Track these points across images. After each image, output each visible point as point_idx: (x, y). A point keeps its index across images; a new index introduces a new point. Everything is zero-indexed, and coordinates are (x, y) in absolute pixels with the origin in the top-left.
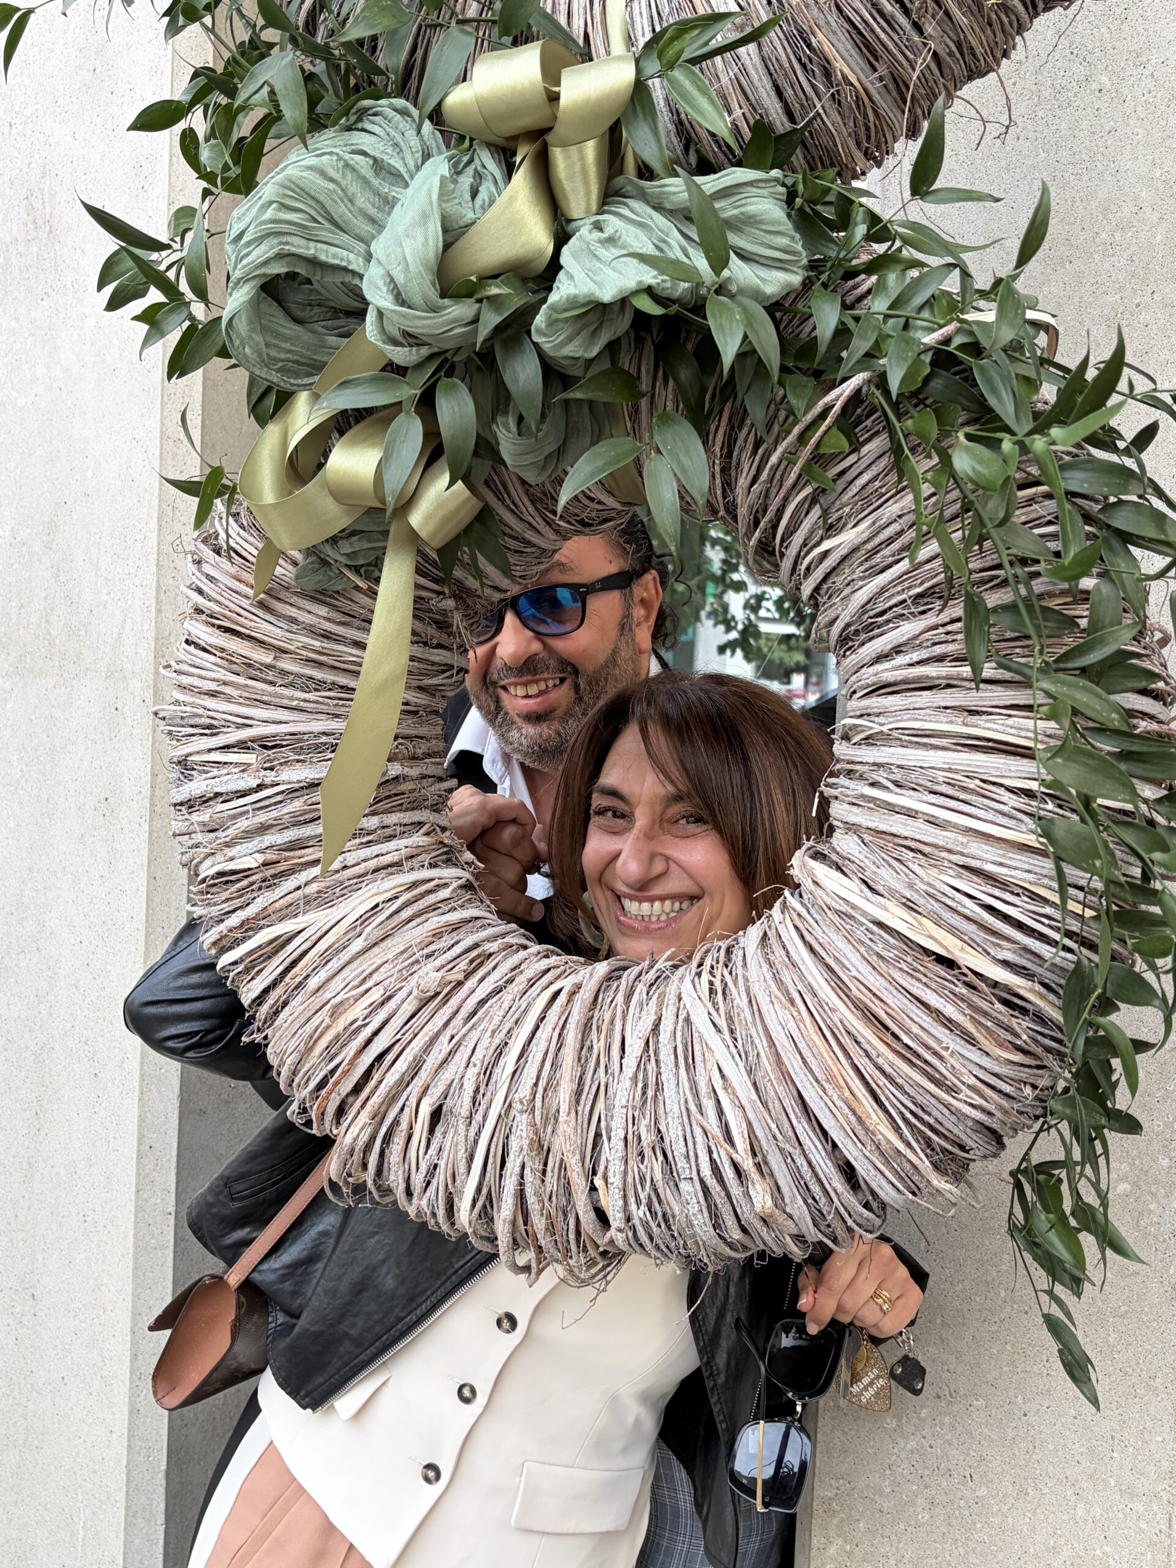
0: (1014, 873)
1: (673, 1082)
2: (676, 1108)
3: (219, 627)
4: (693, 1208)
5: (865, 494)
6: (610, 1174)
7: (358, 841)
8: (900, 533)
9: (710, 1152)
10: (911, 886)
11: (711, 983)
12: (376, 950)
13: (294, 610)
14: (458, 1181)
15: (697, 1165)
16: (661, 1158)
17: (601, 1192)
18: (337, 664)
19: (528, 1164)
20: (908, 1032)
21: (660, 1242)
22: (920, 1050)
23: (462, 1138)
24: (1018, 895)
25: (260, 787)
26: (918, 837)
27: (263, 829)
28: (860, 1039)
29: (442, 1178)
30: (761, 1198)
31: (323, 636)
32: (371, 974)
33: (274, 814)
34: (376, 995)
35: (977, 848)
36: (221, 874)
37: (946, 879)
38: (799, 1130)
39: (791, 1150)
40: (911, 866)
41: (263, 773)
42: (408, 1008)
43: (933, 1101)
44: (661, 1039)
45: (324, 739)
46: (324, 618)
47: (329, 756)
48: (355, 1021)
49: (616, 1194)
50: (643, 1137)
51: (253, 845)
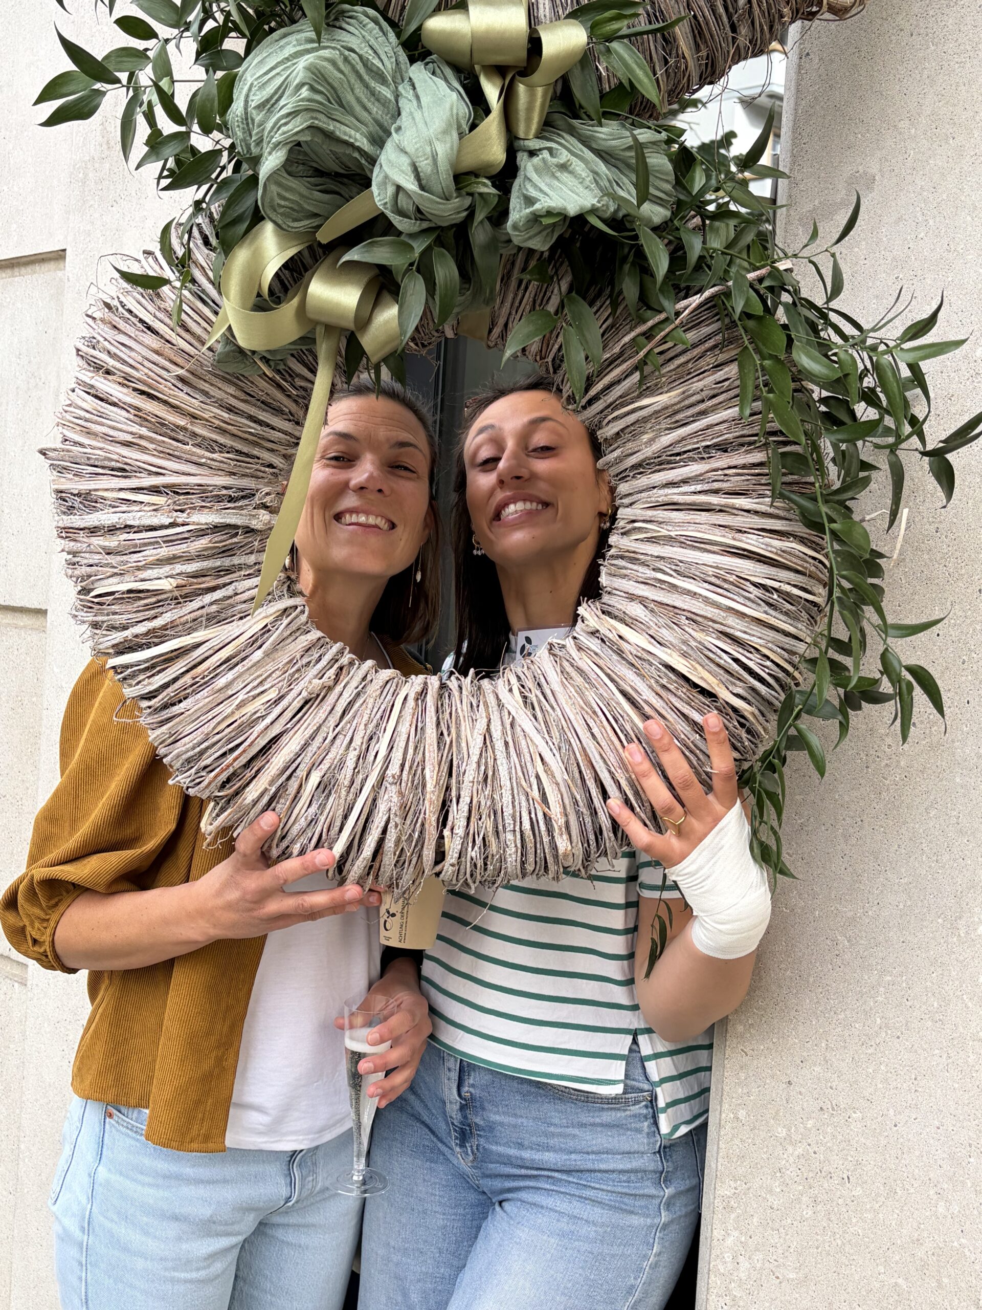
0: (752, 638)
1: (506, 766)
2: (508, 783)
3: (135, 390)
4: (511, 850)
5: (681, 370)
6: (456, 827)
7: (243, 573)
8: (700, 402)
9: (530, 813)
10: (685, 642)
12: (267, 659)
13: (207, 385)
15: (521, 823)
16: (492, 817)
17: (446, 840)
18: (240, 434)
19: (393, 819)
23: (342, 801)
24: (751, 652)
25: (173, 525)
26: (694, 610)
27: (172, 560)
30: (565, 842)
31: (227, 408)
32: (265, 679)
33: (184, 548)
34: (272, 695)
35: (732, 621)
37: (711, 640)
40: (687, 629)
41: (175, 514)
42: (297, 705)
44: (494, 734)
45: (224, 492)
46: (232, 395)
47: (229, 505)
48: (255, 713)
49: (458, 842)
50: (483, 803)
51: (165, 571)
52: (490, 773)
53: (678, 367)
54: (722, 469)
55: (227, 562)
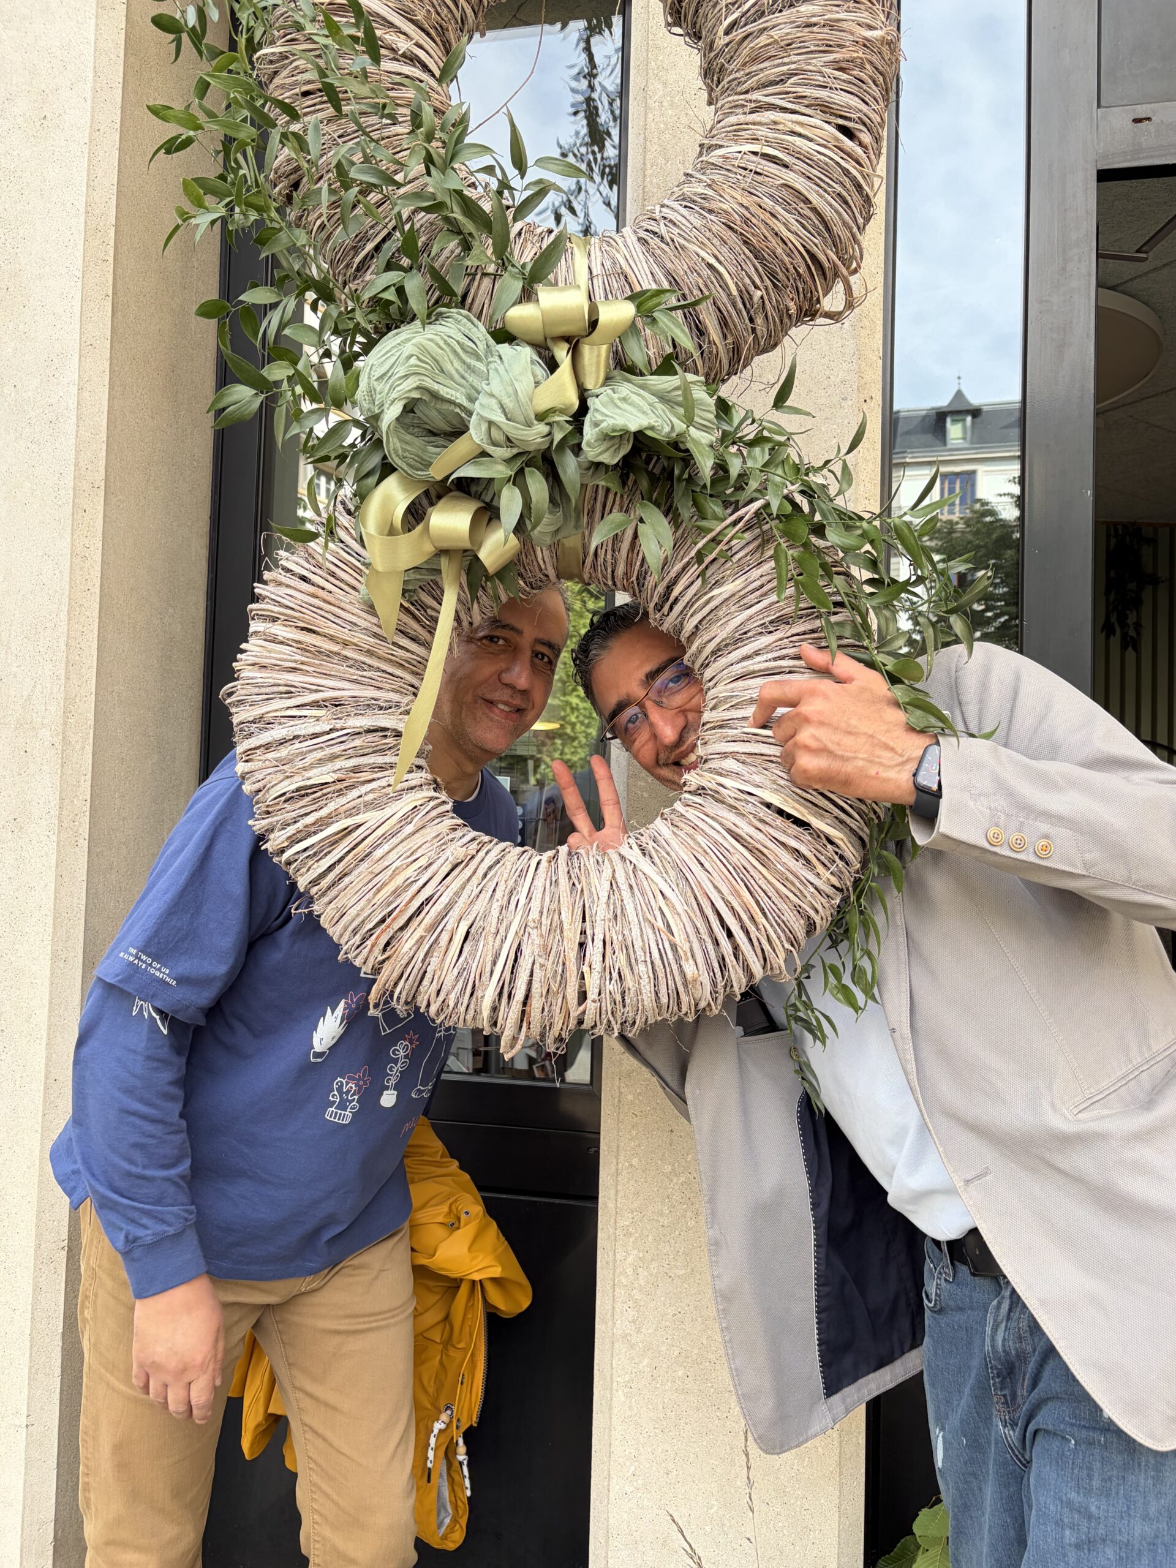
2: (636, 919)
3: (296, 627)
4: (645, 981)
5: (741, 563)
6: (594, 964)
8: (762, 586)
9: (658, 944)
11: (643, 850)
12: (418, 834)
15: (650, 953)
16: (625, 951)
17: (586, 977)
18: (384, 656)
19: (538, 961)
20: (779, 862)
22: (786, 873)
25: (331, 730)
27: (333, 758)
28: (750, 869)
30: (692, 968)
32: (418, 849)
33: (343, 747)
34: (423, 862)
36: (298, 790)
39: (707, 939)
41: (334, 722)
42: (444, 870)
44: (619, 881)
45: (373, 702)
47: (379, 712)
48: (408, 878)
49: (596, 976)
50: (615, 938)
51: (330, 766)
52: (619, 911)
54: (788, 638)
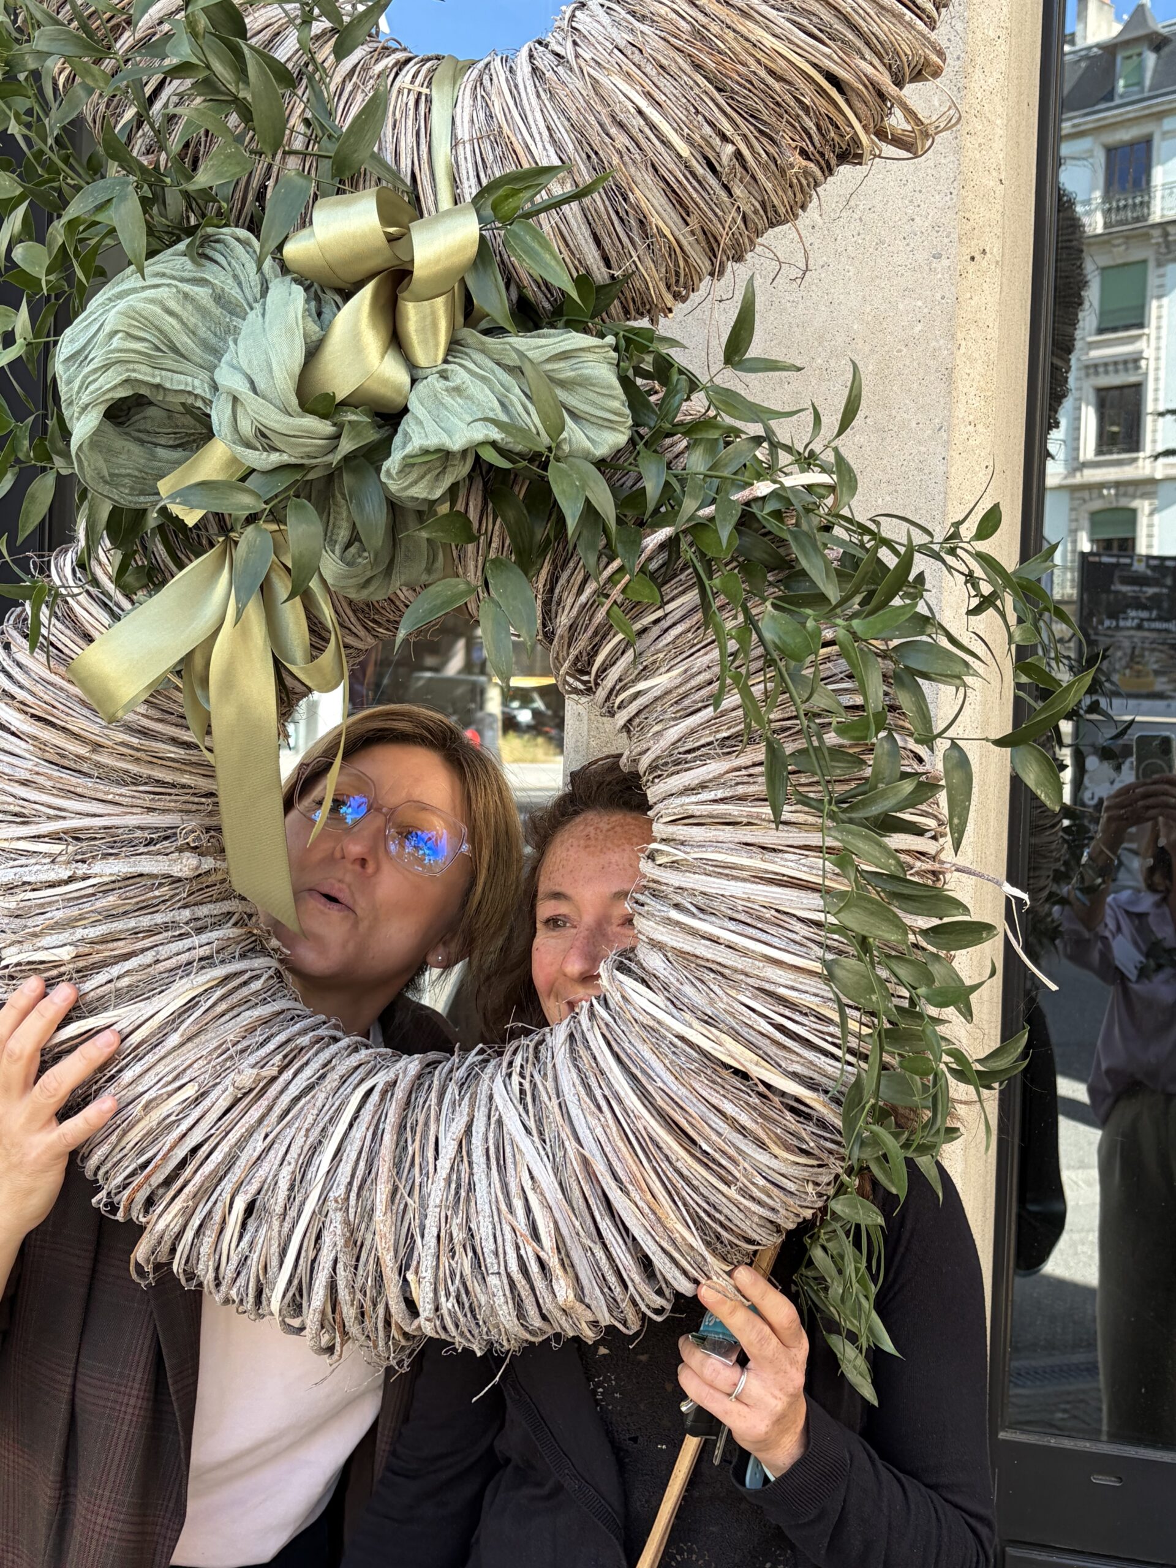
0: (803, 996)
1: (485, 1182)
2: (487, 1207)
3: (33, 716)
4: (499, 1300)
5: (679, 642)
6: (422, 1268)
7: (170, 934)
8: (710, 682)
9: (518, 1248)
10: (711, 1004)
11: (521, 1084)
12: (190, 1045)
14: (270, 1273)
15: (506, 1262)
16: (470, 1254)
17: (413, 1286)
18: (154, 761)
19: (342, 1259)
20: (707, 1140)
21: (465, 1330)
22: (717, 1156)
23: (275, 1233)
24: (806, 1014)
25: (71, 879)
26: (720, 960)
27: (74, 921)
28: (662, 1144)
29: (254, 1269)
30: (564, 1290)
31: (140, 732)
32: (185, 1070)
33: (87, 907)
34: (190, 1091)
35: (773, 973)
36: (27, 962)
37: (744, 1000)
38: (602, 1226)
39: (592, 1245)
40: (712, 986)
41: (75, 865)
42: (223, 1104)
43: (724, 1200)
44: (474, 1141)
45: (139, 834)
46: (143, 715)
47: (142, 850)
48: (169, 1116)
49: (427, 1287)
50: (455, 1235)
51: (65, 936)
52: (463, 1194)
53: (677, 637)
54: (746, 768)
55: (146, 921)
